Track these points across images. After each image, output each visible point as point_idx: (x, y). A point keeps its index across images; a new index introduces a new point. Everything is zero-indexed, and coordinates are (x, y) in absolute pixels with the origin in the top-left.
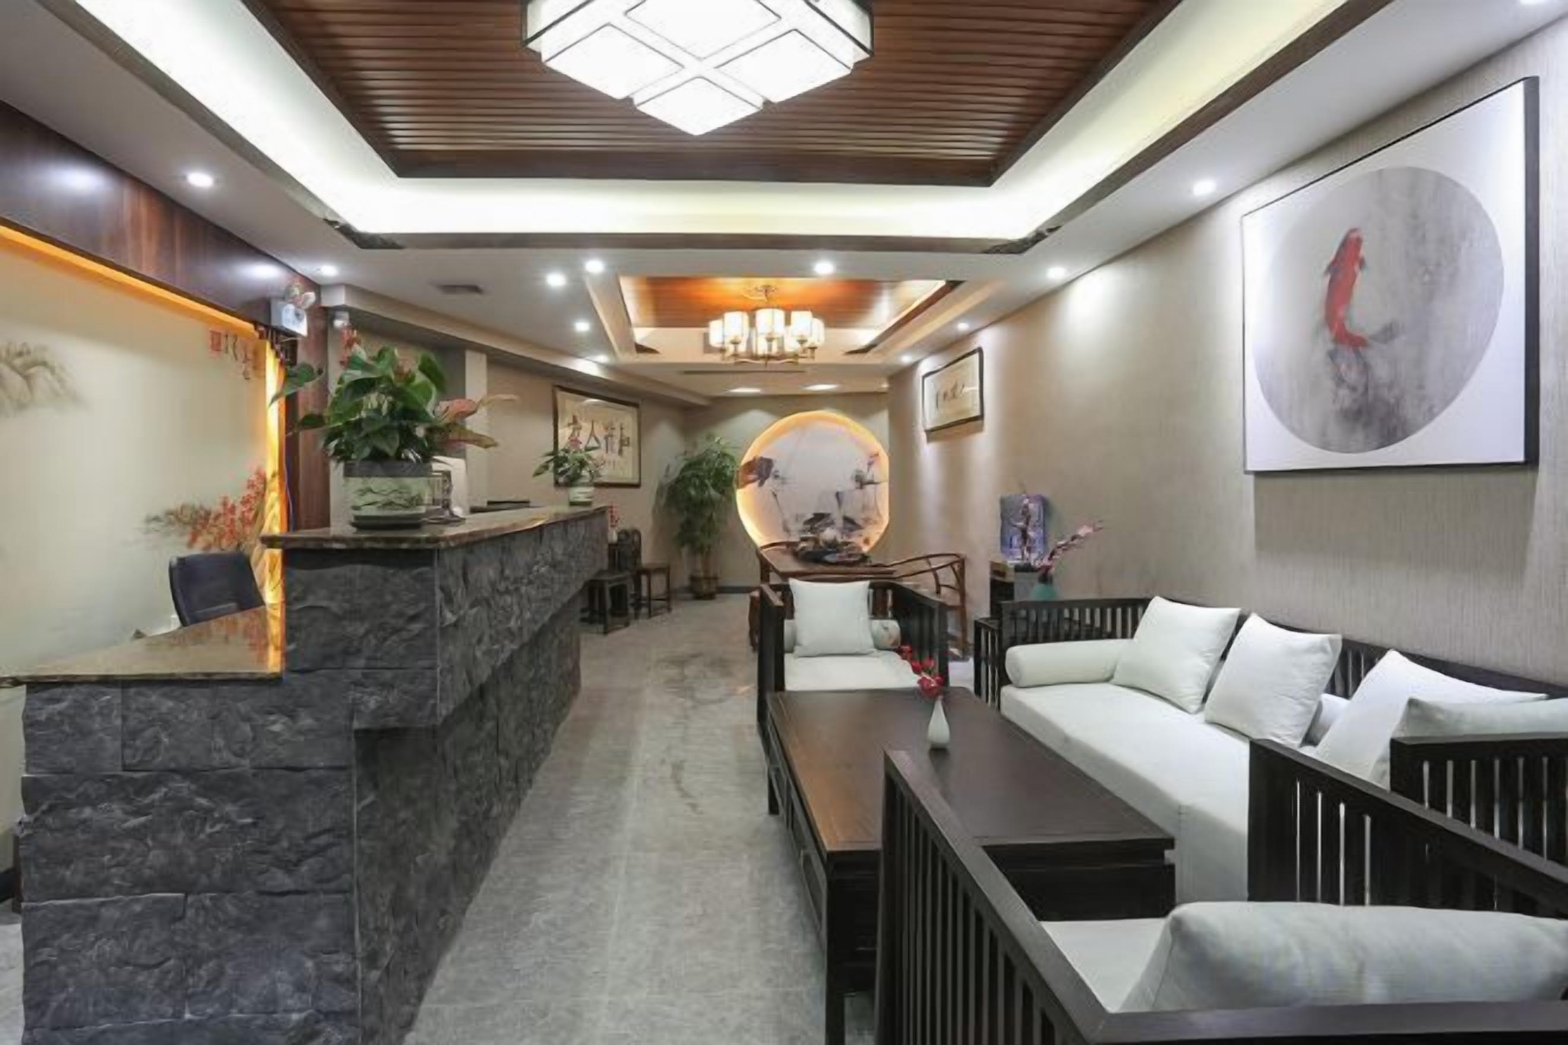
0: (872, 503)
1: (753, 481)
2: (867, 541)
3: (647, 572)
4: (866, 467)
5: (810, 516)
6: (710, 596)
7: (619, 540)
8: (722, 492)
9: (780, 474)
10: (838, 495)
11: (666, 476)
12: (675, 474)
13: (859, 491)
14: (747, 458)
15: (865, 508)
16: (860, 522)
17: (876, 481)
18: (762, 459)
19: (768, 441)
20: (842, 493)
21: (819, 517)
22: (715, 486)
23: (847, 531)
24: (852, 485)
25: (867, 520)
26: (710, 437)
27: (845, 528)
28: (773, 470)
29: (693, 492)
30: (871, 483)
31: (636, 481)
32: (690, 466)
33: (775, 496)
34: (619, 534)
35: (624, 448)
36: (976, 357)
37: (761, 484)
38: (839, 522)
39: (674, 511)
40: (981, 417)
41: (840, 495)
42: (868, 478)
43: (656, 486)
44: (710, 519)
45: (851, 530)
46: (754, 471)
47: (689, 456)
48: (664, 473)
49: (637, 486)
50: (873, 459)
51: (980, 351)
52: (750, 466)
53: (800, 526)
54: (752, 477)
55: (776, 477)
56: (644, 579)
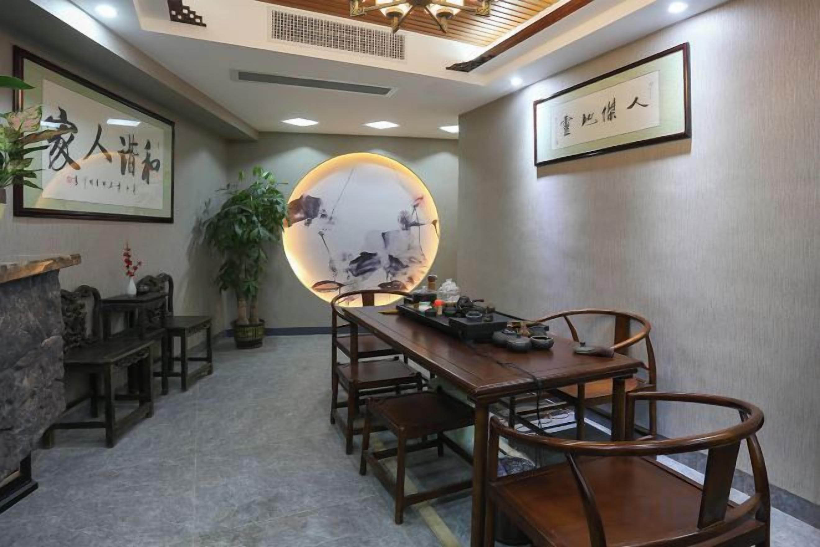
0: (416, 243)
1: (302, 219)
2: (411, 280)
3: (181, 332)
4: (411, 209)
5: (357, 255)
6: (255, 344)
7: (139, 293)
8: (271, 231)
9: (329, 213)
10: (383, 234)
11: (206, 211)
12: (216, 209)
13: (405, 232)
14: (294, 196)
15: (409, 248)
16: (404, 262)
17: (420, 222)
18: (309, 197)
19: (314, 182)
20: (388, 232)
21: (366, 257)
22: (263, 225)
23: (392, 271)
24: (398, 226)
25: (412, 260)
26: (258, 171)
27: (391, 266)
28: (321, 208)
29: (239, 231)
30: (416, 224)
31: (169, 216)
32: (234, 201)
33: (322, 234)
34: (138, 285)
35: (152, 173)
36: (679, 55)
37: (308, 224)
38: (385, 261)
39: (214, 249)
40: (686, 135)
41: (386, 236)
42: (413, 219)
43: (192, 223)
44: (257, 260)
45: (397, 269)
46: (302, 211)
47: (233, 190)
48: (204, 207)
49: (170, 221)
50: (418, 201)
51: (685, 48)
52: (297, 205)
53: (346, 265)
54: (298, 216)
55: (323, 216)
56: (177, 341)
